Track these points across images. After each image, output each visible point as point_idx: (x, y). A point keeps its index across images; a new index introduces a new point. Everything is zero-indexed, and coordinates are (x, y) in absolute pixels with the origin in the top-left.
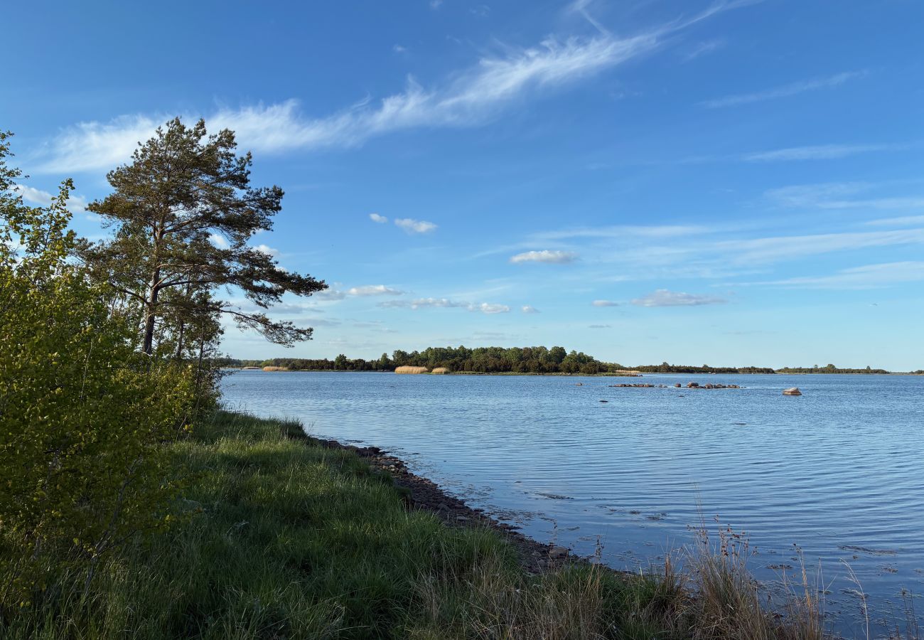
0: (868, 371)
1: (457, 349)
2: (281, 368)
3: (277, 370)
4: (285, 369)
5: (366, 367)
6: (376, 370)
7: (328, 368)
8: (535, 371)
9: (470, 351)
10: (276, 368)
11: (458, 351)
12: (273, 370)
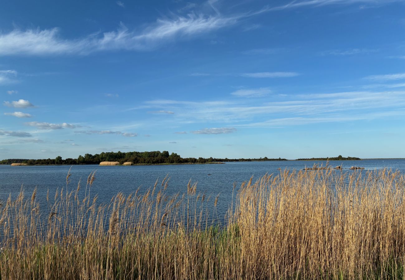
0: (280, 159)
1: (117, 153)
2: (22, 164)
3: (21, 165)
4: (25, 164)
5: (73, 162)
6: (78, 164)
7: (52, 163)
8: (176, 162)
9: (124, 154)
10: (20, 164)
11: (118, 154)
12: (18, 165)
